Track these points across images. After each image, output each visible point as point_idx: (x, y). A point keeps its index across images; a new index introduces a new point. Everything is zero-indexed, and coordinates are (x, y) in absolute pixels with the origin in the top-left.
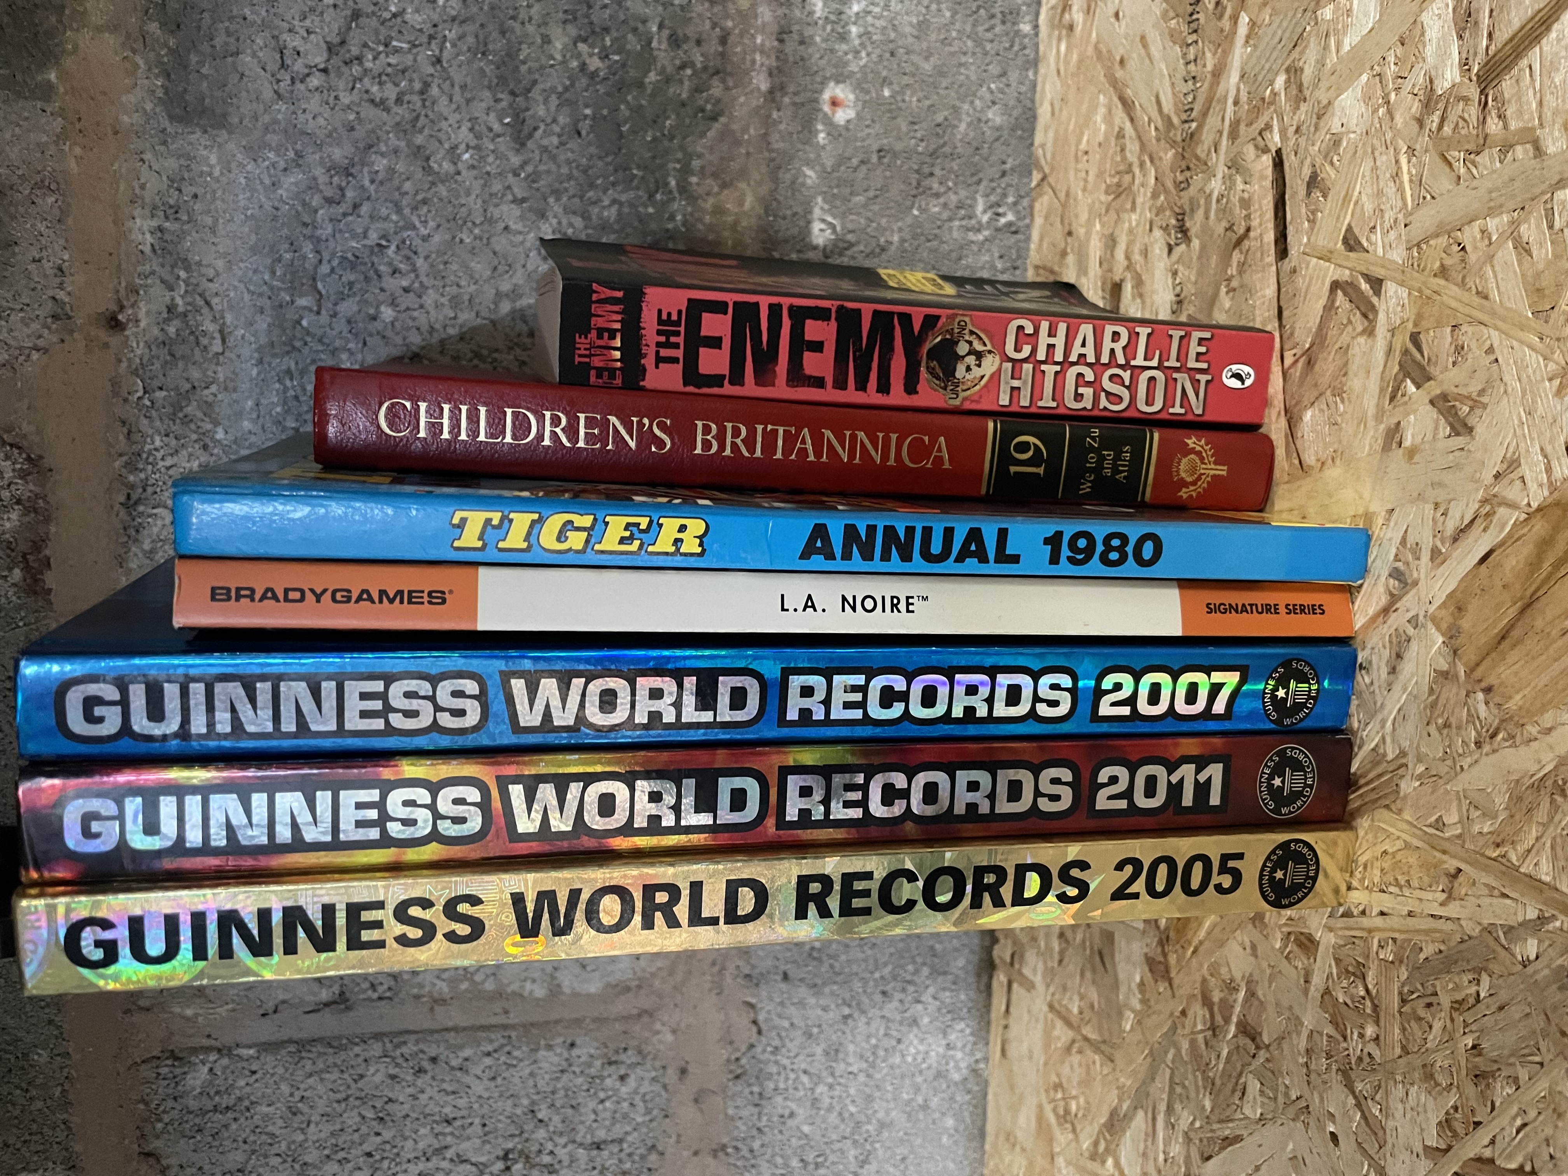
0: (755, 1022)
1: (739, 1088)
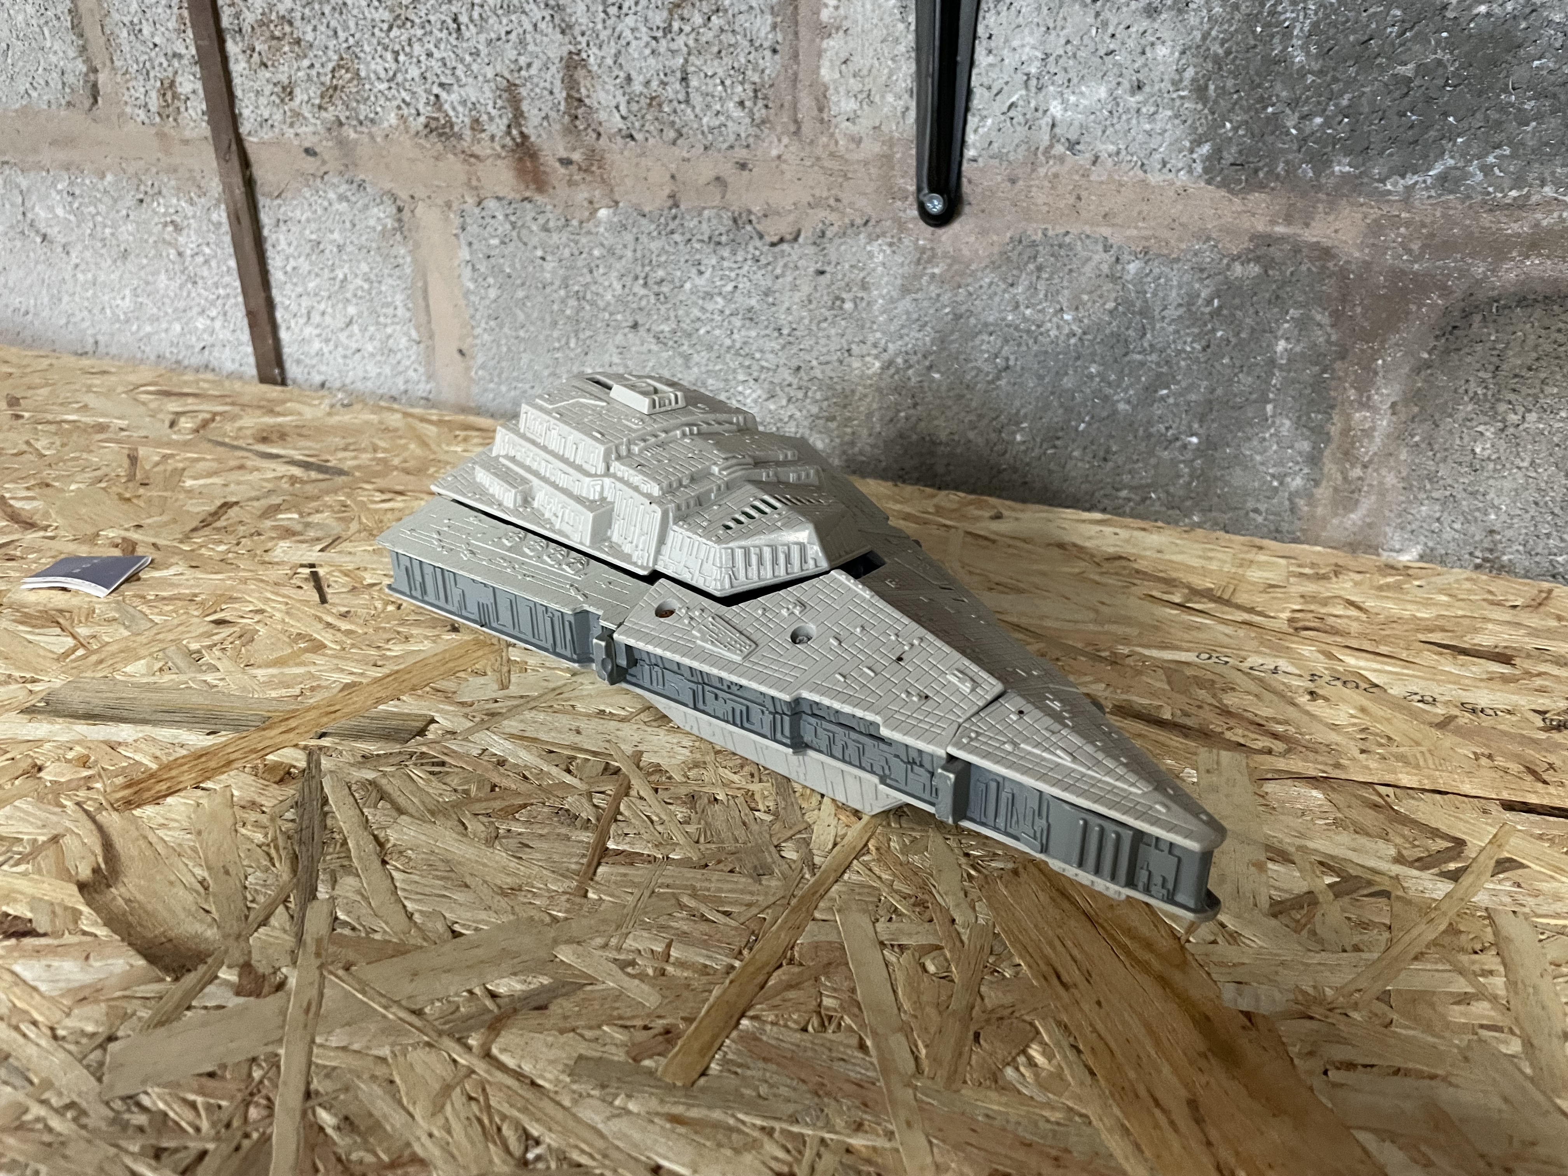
0: (782, 240)
1: (725, 222)
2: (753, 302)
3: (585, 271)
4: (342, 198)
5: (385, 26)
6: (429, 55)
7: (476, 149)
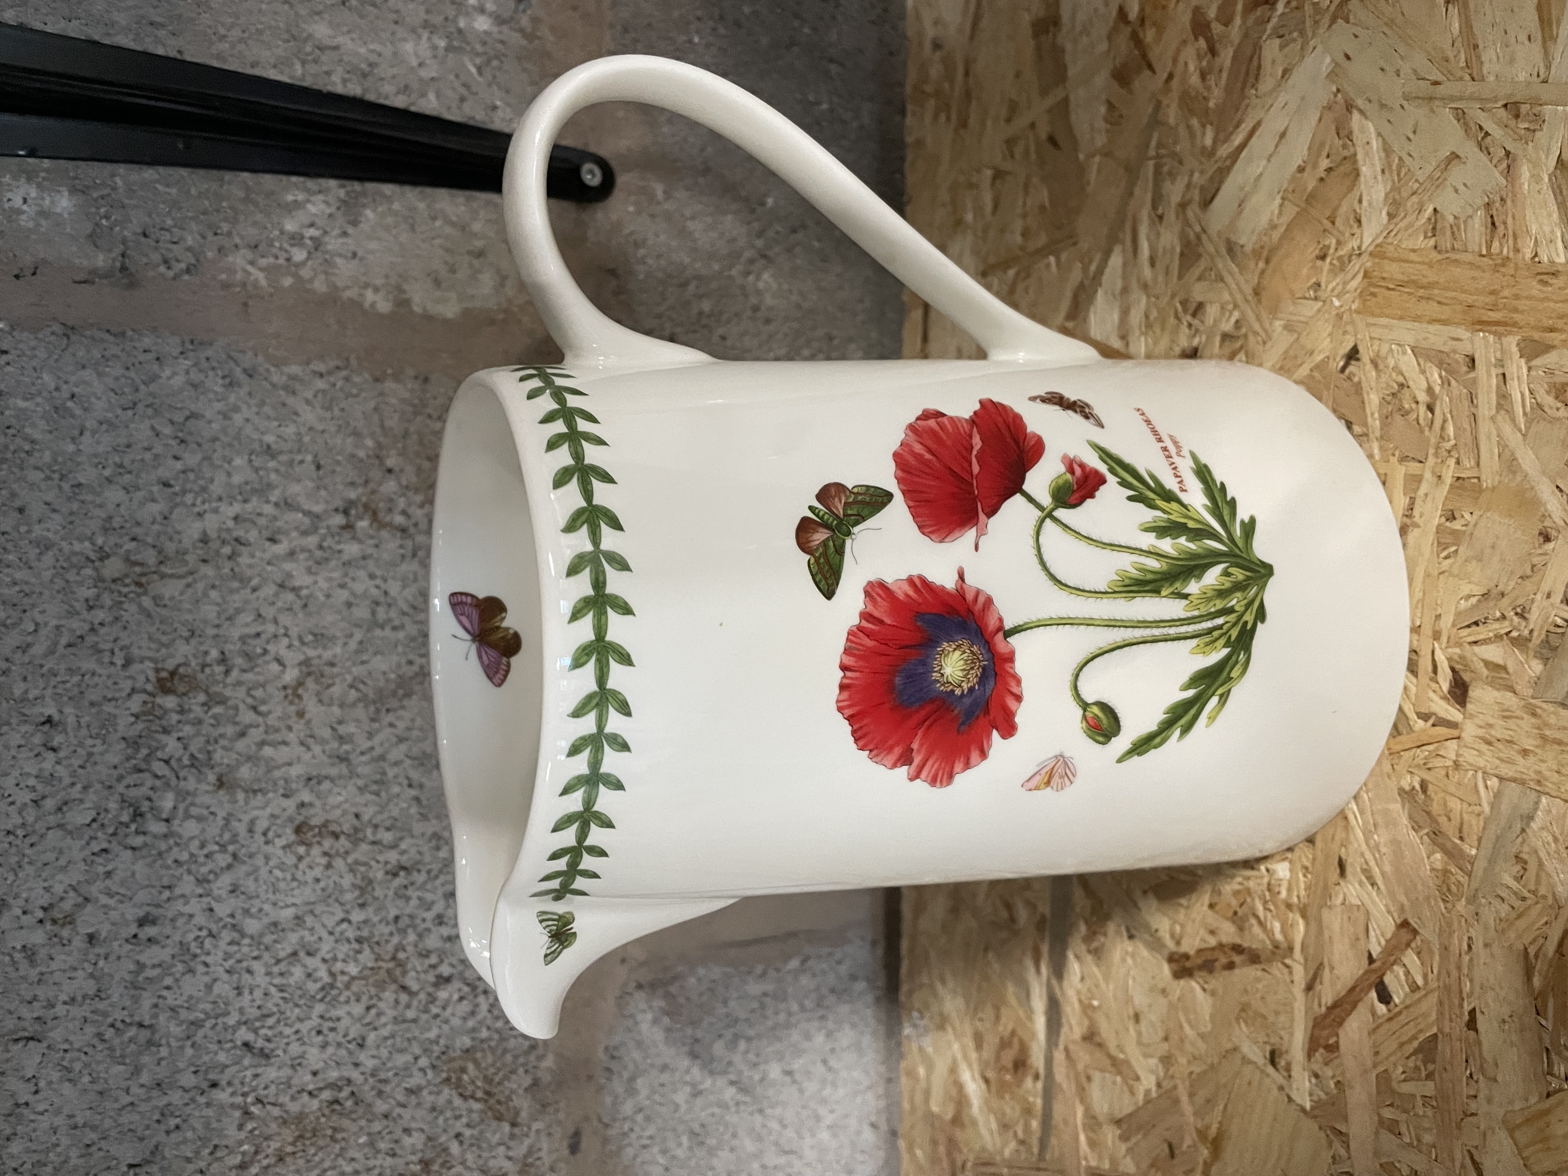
4: (631, 1091)
5: (404, 998)
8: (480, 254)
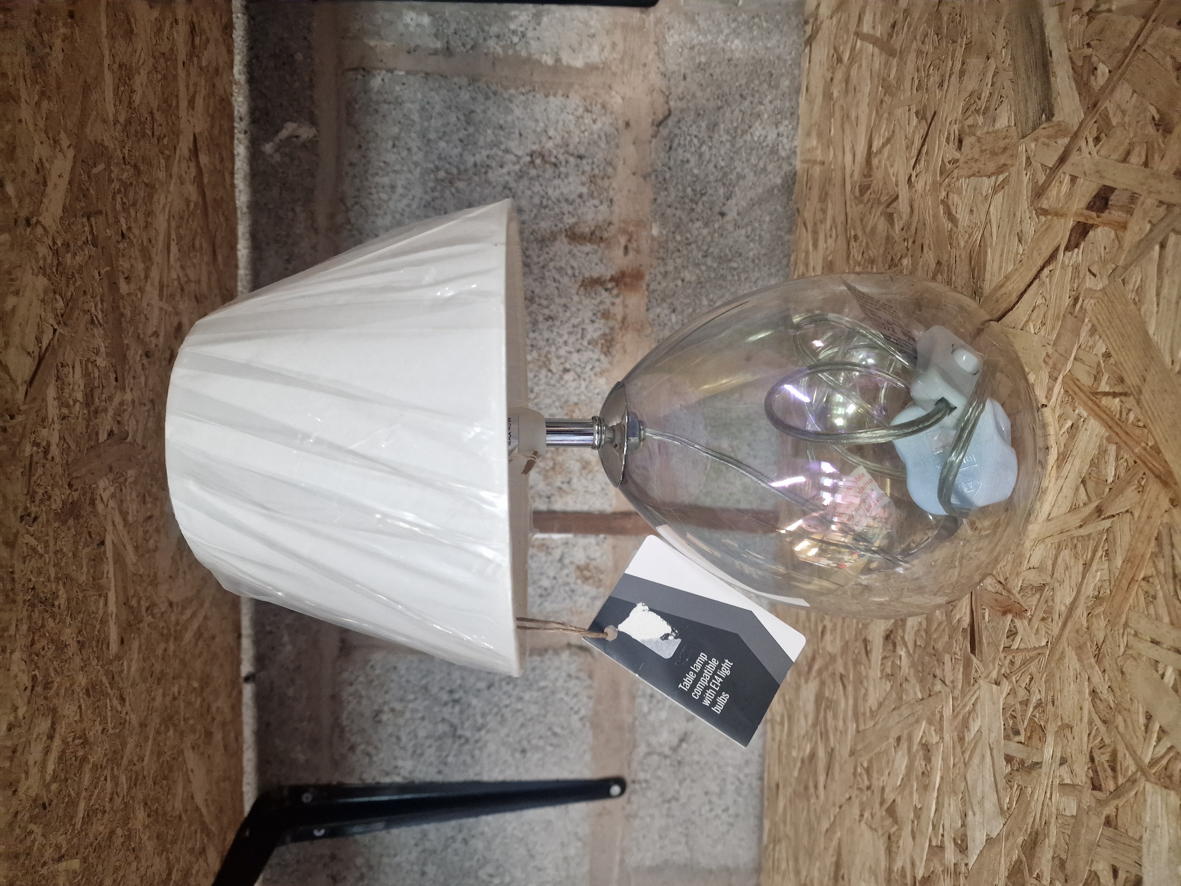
2: (704, 125)
3: (689, 248)
6: (566, 343)
7: (619, 317)
8: (594, 36)
